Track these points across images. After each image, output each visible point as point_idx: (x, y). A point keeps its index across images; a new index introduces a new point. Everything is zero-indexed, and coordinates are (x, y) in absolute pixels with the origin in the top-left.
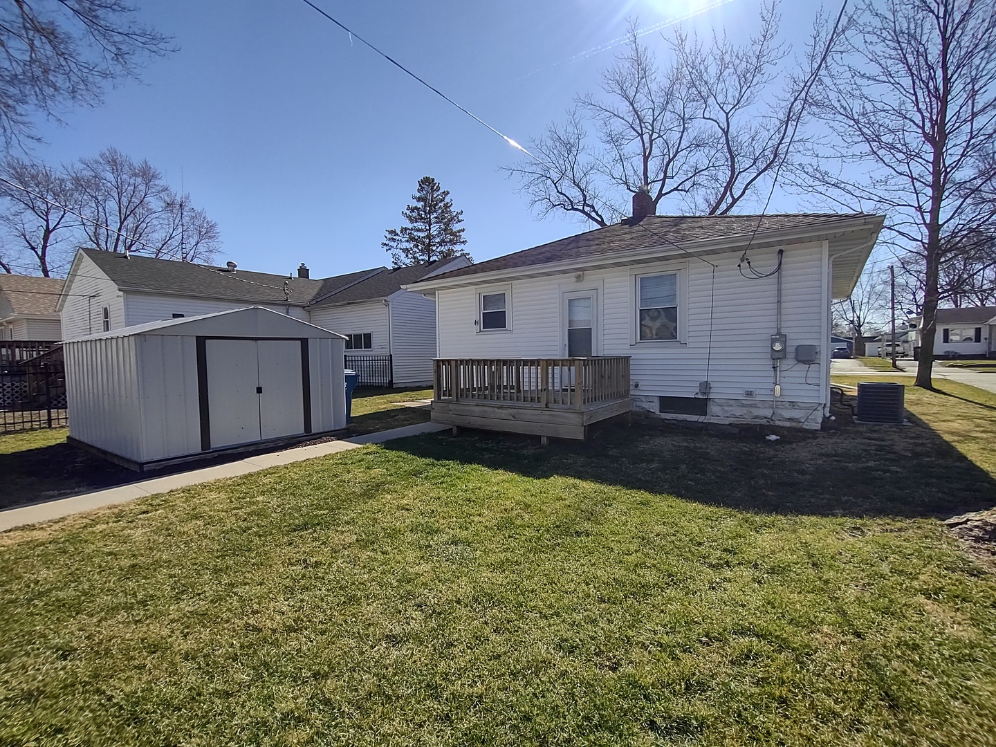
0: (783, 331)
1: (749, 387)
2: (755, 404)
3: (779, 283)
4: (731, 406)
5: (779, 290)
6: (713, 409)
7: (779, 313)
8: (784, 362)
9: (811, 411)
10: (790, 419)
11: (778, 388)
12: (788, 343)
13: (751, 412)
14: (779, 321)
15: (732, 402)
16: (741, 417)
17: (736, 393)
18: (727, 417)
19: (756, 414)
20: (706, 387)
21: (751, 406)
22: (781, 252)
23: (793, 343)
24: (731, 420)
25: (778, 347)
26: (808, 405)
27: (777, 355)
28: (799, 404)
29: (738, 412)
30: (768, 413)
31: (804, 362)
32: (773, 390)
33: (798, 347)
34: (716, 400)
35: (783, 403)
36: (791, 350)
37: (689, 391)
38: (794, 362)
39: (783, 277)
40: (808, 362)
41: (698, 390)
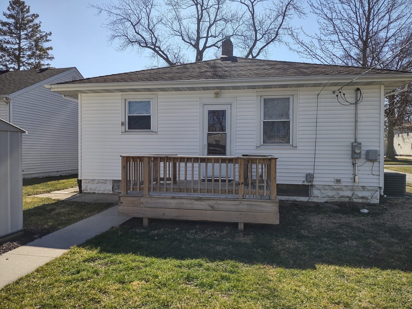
0: (359, 140)
1: (338, 177)
2: (342, 188)
3: (356, 109)
4: (326, 190)
5: (356, 114)
6: (316, 192)
7: (356, 129)
8: (360, 160)
9: (374, 192)
10: (363, 198)
11: (356, 177)
12: (362, 148)
13: (338, 194)
14: (356, 134)
15: (327, 187)
16: (333, 197)
17: (329, 180)
18: (324, 197)
19: (342, 195)
20: (310, 177)
21: (339, 189)
22: (358, 89)
23: (364, 148)
26: (373, 188)
27: (355, 156)
28: (368, 188)
29: (331, 193)
30: (349, 193)
31: (370, 161)
32: (353, 179)
33: (368, 151)
34: (317, 186)
35: (358, 187)
36: (363, 153)
37: (299, 181)
38: (365, 161)
39: (359, 107)
40: (373, 161)
41: (304, 179)
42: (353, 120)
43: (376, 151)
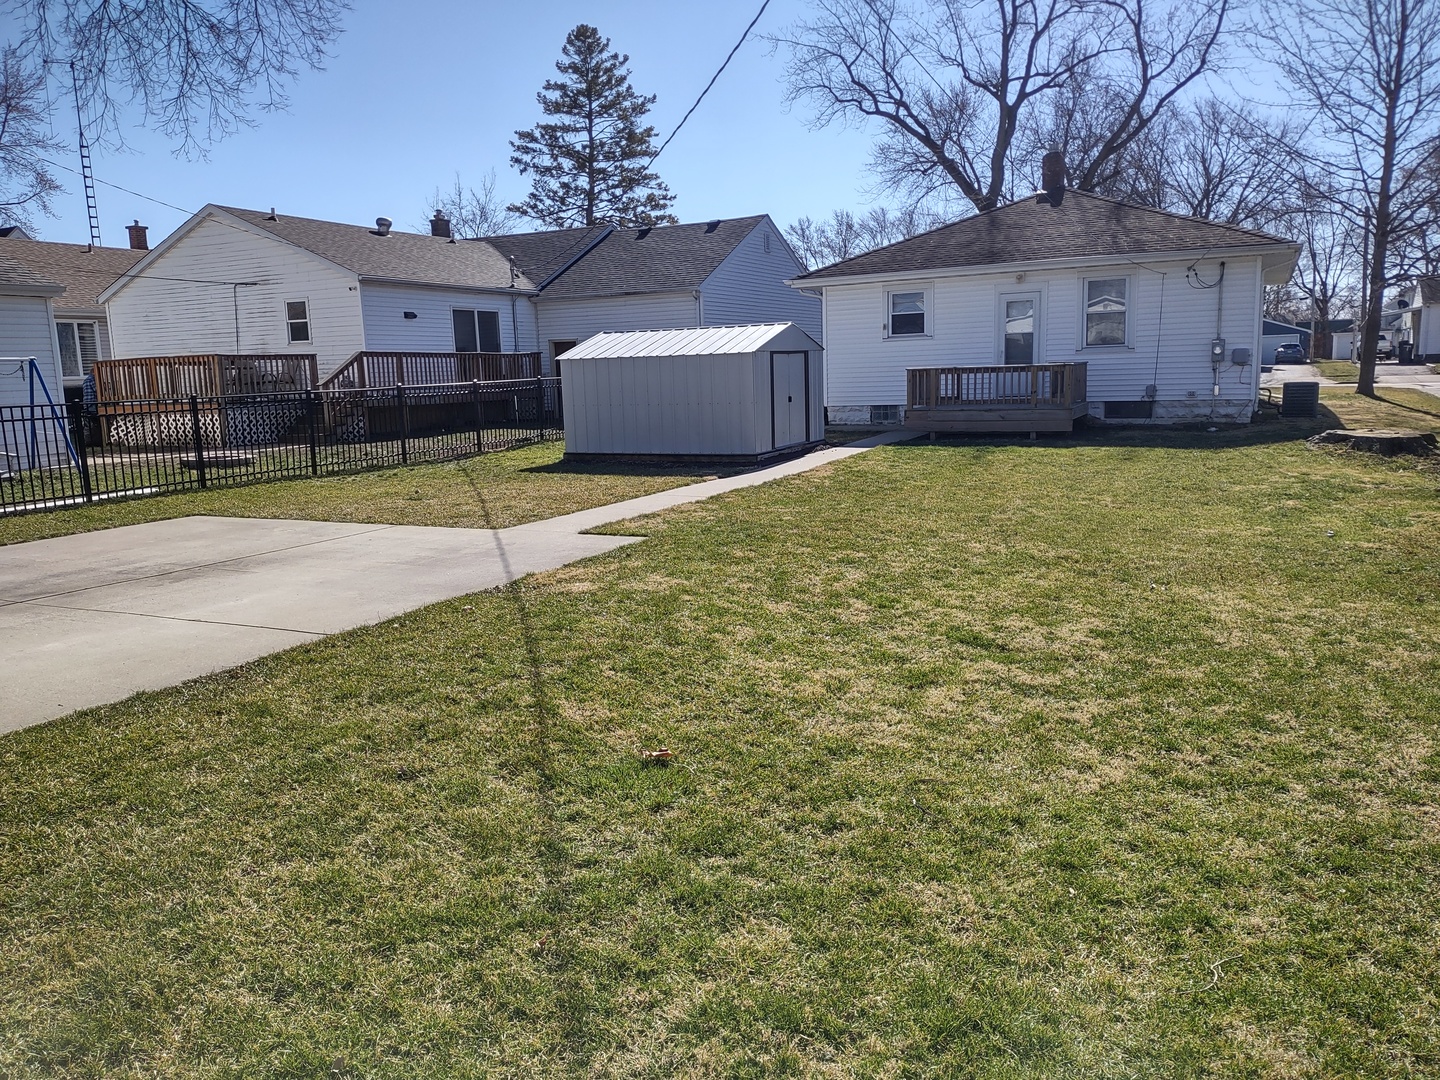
0: (1223, 336)
1: (1192, 388)
2: (1196, 404)
3: (1220, 292)
4: (1175, 407)
5: (1220, 299)
6: (1159, 411)
7: (1219, 319)
8: (1222, 364)
9: (1243, 407)
10: (1226, 416)
11: (1217, 388)
12: (1226, 347)
13: (1192, 411)
14: (1219, 327)
15: (1175, 404)
16: (1184, 416)
17: (1179, 394)
18: (1172, 417)
19: (1197, 413)
20: (1152, 390)
21: (1193, 406)
22: (1223, 264)
23: (1230, 347)
24: (1175, 420)
25: (1218, 351)
26: (1241, 404)
27: (1217, 358)
28: (1234, 401)
29: (1181, 412)
30: (1207, 411)
31: (1238, 364)
32: (1213, 390)
33: (1234, 350)
34: (1162, 403)
35: (1221, 401)
36: (1228, 353)
37: (1136, 396)
38: (1231, 364)
39: (1224, 289)
40: (1242, 364)
41: (1144, 394)
42: (1216, 307)
43: (1245, 351)
